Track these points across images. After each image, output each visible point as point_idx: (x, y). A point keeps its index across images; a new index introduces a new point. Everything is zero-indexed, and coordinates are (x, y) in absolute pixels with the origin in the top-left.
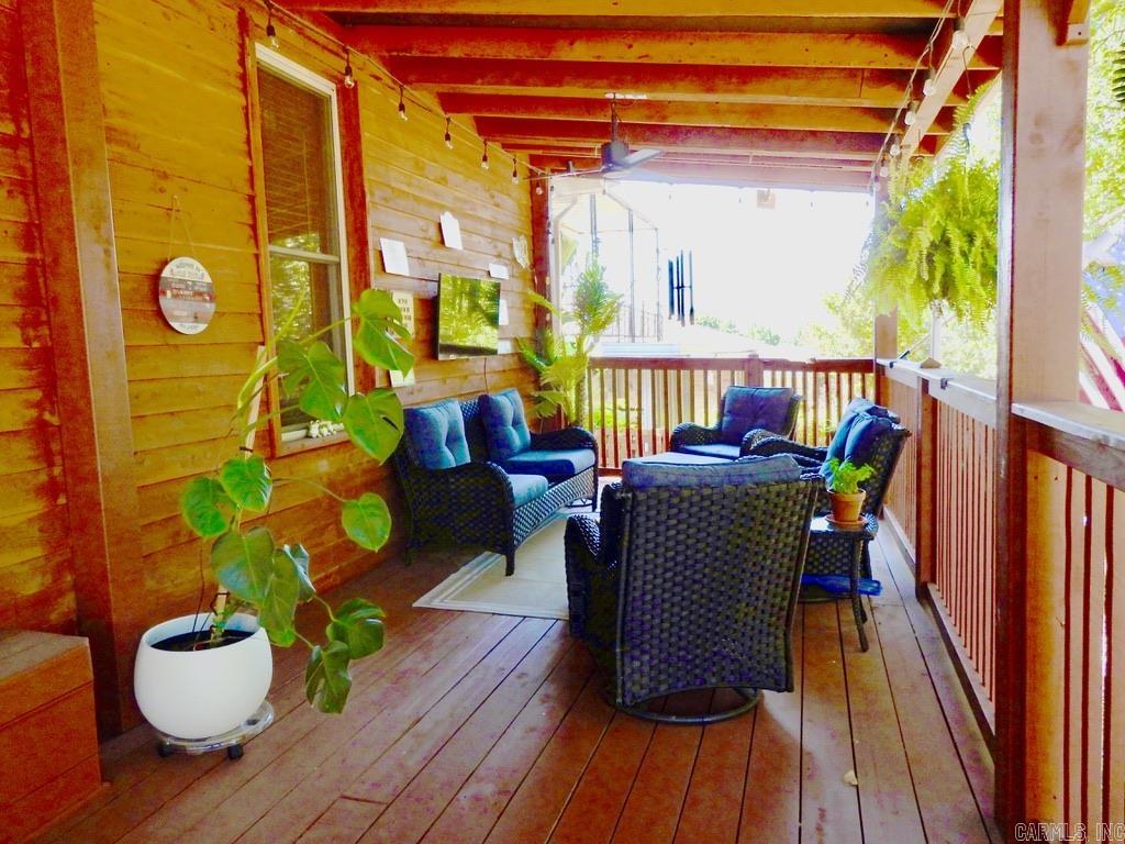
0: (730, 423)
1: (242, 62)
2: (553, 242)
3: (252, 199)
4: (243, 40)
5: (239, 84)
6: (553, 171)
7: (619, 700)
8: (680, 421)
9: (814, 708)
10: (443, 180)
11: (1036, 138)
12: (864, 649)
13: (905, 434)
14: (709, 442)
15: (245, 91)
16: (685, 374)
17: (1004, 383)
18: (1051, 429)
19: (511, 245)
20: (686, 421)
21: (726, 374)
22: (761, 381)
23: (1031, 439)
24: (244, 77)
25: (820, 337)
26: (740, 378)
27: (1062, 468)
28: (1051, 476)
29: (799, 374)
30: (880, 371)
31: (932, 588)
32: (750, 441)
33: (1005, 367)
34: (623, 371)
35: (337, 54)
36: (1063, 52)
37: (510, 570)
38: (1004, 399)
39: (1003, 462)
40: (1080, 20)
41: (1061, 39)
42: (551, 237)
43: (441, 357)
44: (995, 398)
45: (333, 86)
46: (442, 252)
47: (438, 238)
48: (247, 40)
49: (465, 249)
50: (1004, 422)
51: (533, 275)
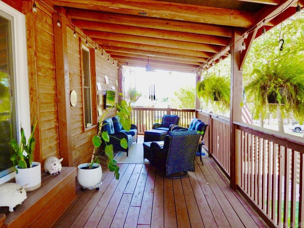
0: (164, 123)
1: (80, 48)
2: (123, 81)
3: (81, 77)
4: (80, 43)
5: (79, 53)
6: (123, 64)
7: (167, 175)
8: (155, 122)
9: (197, 174)
10: (105, 69)
11: (236, 83)
12: (203, 165)
13: (207, 125)
14: (161, 127)
15: (80, 54)
16: (153, 112)
17: (231, 119)
18: (239, 125)
19: (115, 82)
20: (157, 122)
21: (162, 112)
22: (170, 113)
23: (236, 127)
24: (80, 51)
25: (172, 101)
26: (166, 113)
27: (240, 131)
28: (238, 132)
29: (179, 112)
30: (197, 112)
31: (212, 154)
32: (171, 127)
33: (232, 116)
34: (142, 111)
35: (91, 43)
36: (239, 71)
37: (127, 155)
38: (231, 121)
39: (231, 130)
40: (242, 67)
41: (239, 70)
42: (123, 80)
43: (107, 109)
44: (229, 120)
45: (89, 49)
46: (105, 85)
47: (105, 82)
48: (81, 44)
49: (109, 83)
50: (231, 125)
51: (118, 88)
